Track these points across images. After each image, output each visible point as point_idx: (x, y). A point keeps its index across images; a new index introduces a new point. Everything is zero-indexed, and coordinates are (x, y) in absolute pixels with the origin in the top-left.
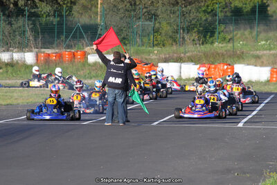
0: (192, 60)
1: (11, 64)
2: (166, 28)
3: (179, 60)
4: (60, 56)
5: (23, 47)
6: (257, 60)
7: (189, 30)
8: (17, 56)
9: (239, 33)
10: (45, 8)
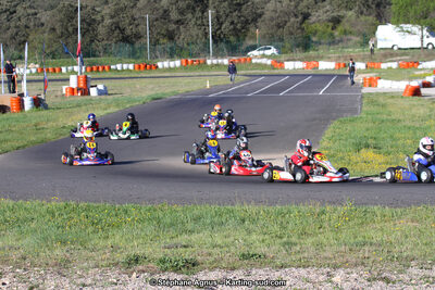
0: (300, 60)
1: (217, 65)
2: (288, 45)
3: (294, 60)
4: (240, 60)
5: (223, 57)
6: (329, 59)
7: (298, 46)
8: (220, 61)
9: (320, 47)
10: (232, 39)
